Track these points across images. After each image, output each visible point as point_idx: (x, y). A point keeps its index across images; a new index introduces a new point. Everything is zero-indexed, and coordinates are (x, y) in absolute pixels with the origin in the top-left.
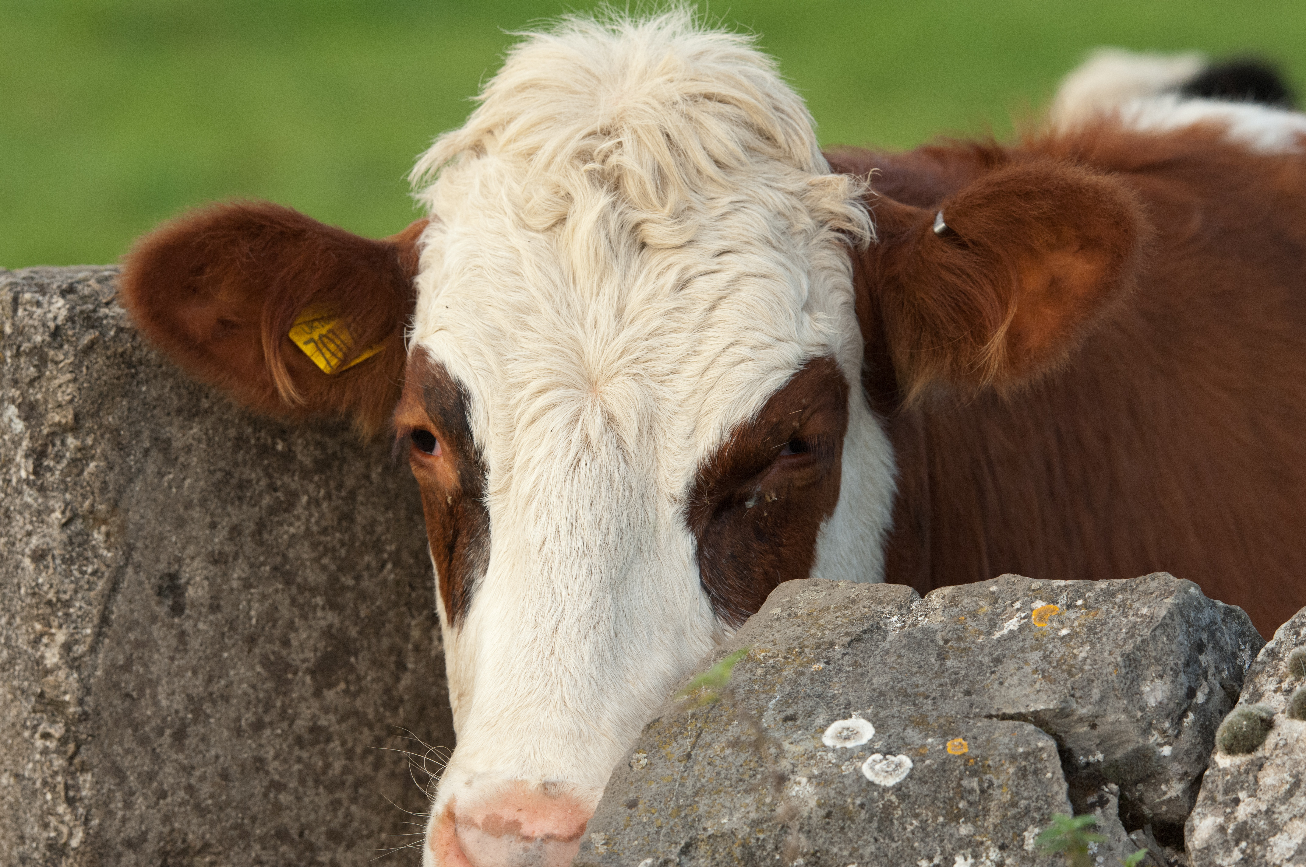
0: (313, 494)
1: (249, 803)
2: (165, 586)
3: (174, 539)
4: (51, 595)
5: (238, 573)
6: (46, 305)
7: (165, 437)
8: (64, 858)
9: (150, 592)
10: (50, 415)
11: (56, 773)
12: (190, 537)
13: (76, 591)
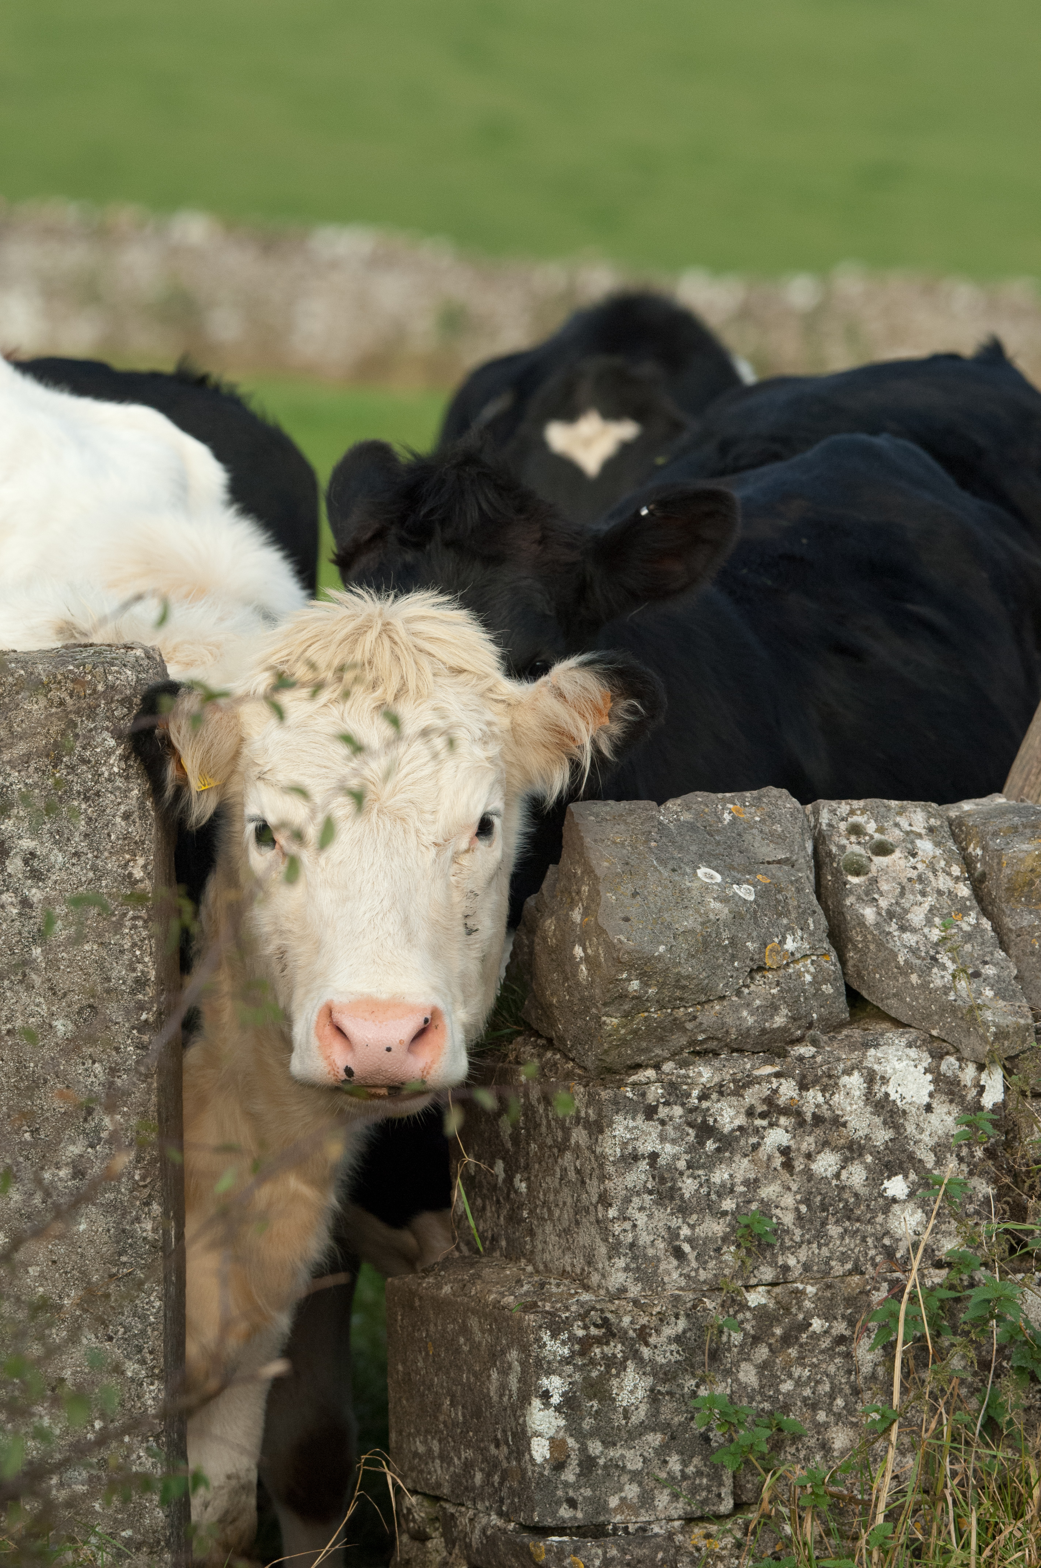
8: (145, 987)
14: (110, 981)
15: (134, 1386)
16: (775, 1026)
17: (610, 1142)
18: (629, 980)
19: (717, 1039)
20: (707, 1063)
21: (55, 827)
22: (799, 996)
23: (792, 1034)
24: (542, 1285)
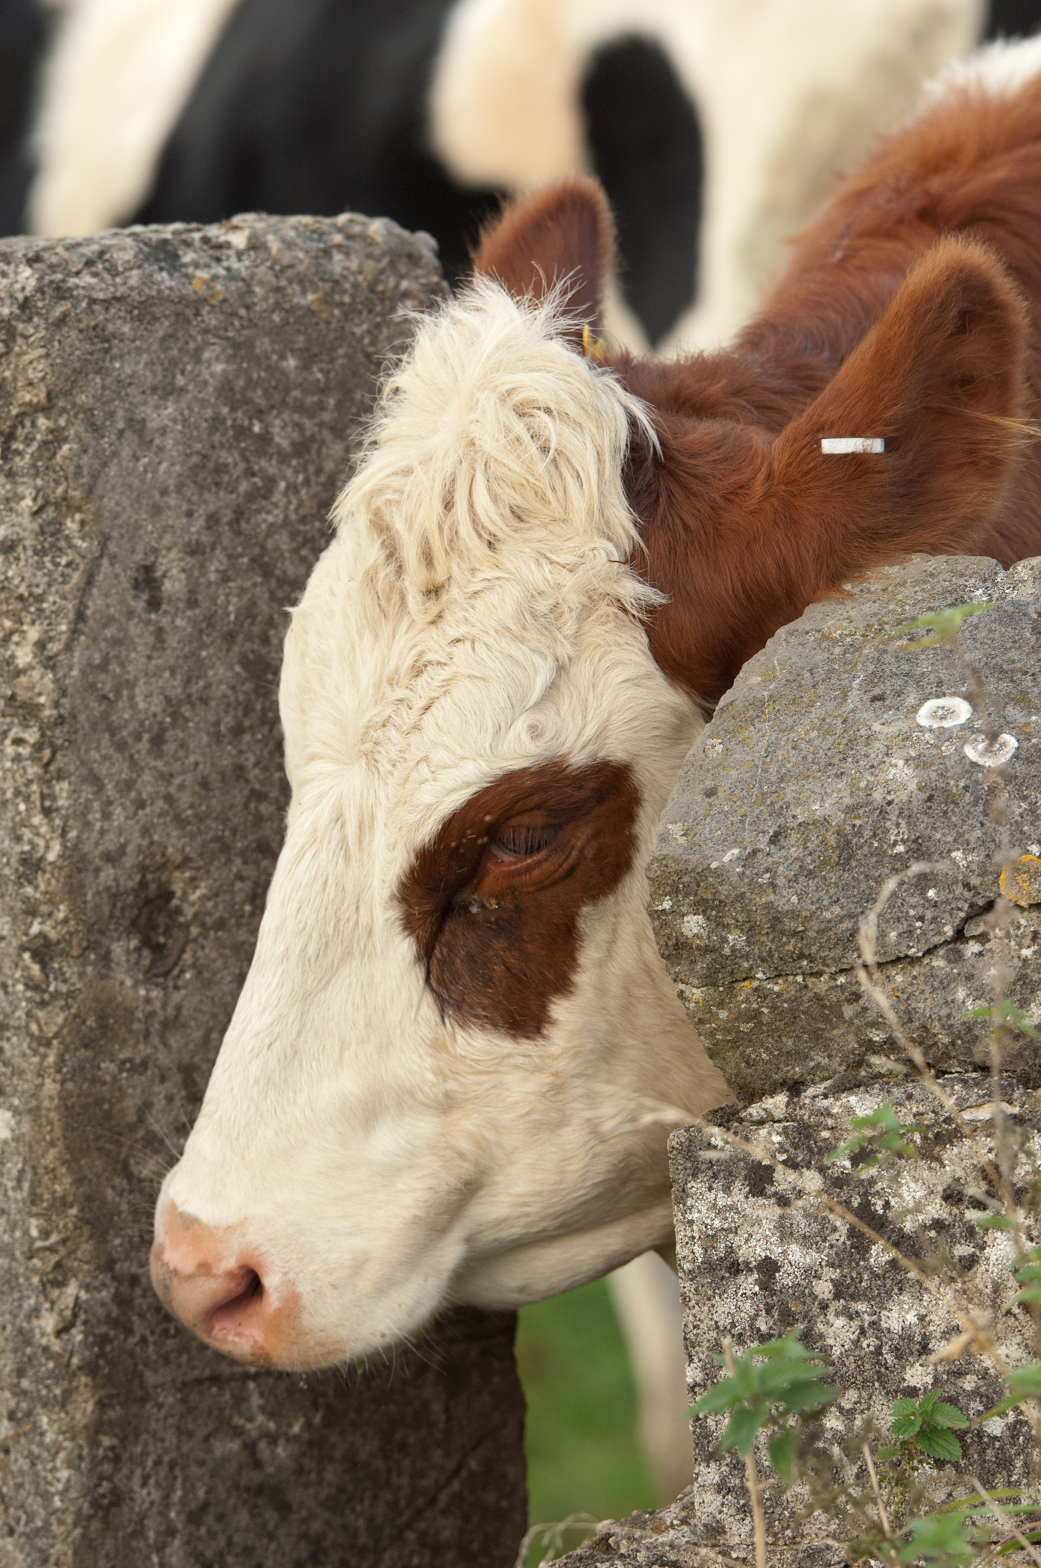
0: (292, 480)
1: (230, 814)
2: (141, 579)
3: (150, 528)
4: (23, 590)
5: (216, 565)
6: (12, 275)
7: (138, 417)
8: (40, 873)
9: (127, 585)
10: (20, 394)
11: (30, 782)
12: (168, 526)
13: (49, 585)
18: (680, 914)
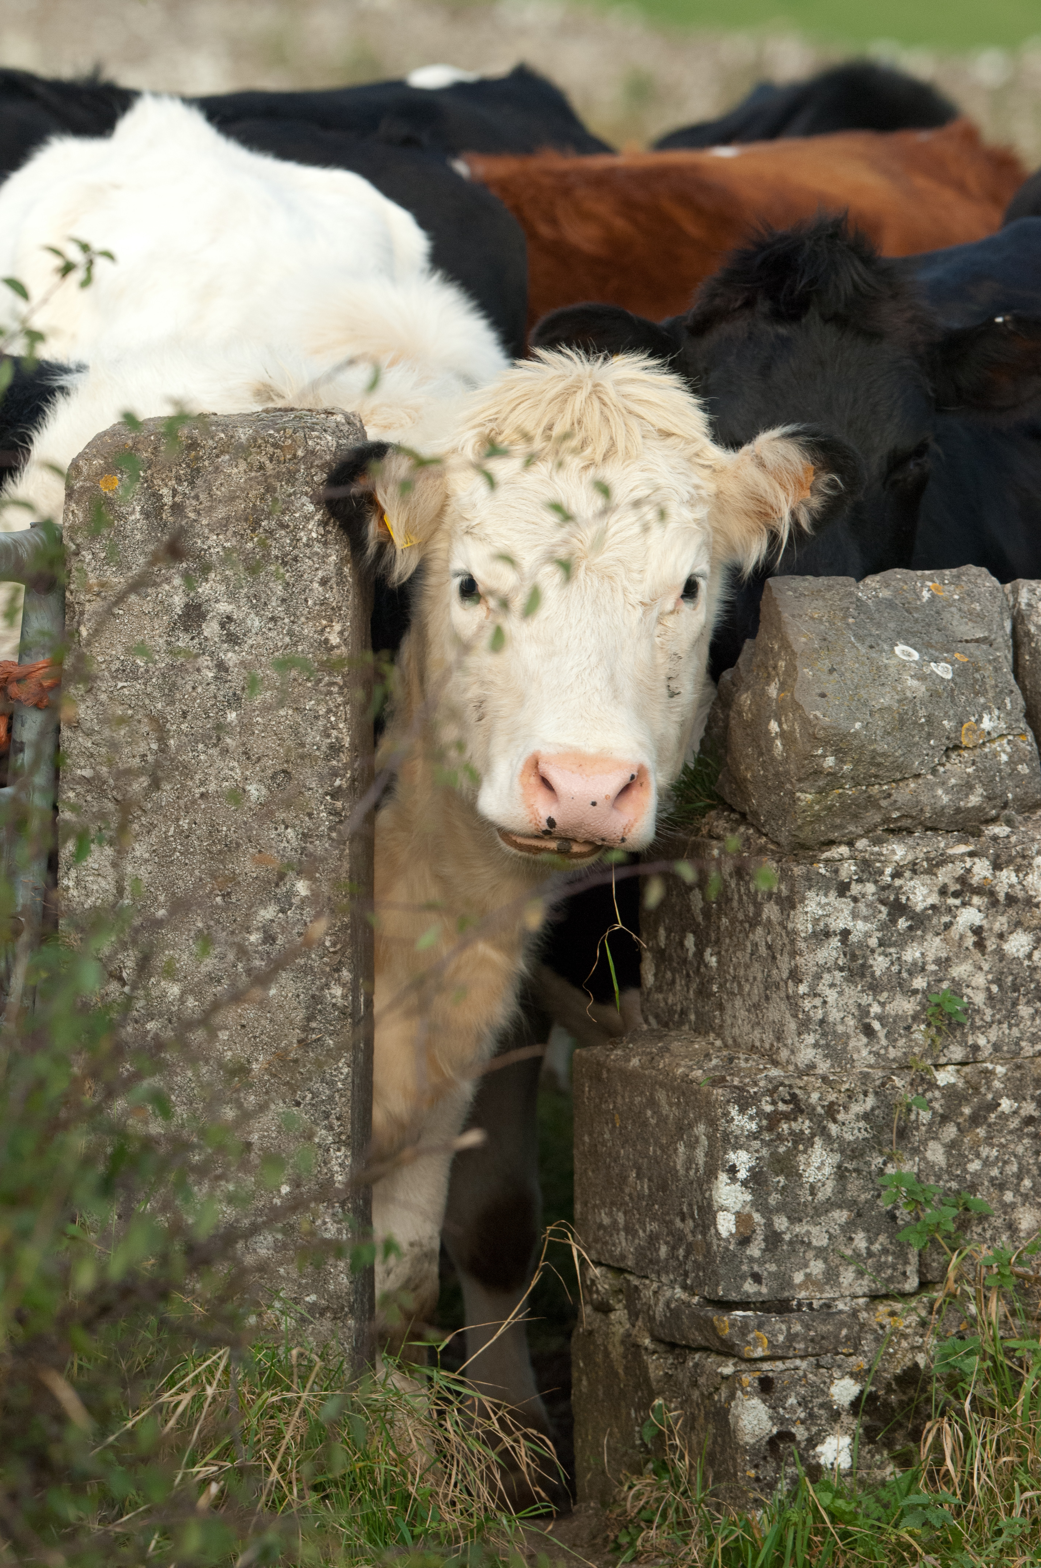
8: (339, 753)
14: (304, 747)
15: (321, 1152)
16: (970, 805)
17: (802, 918)
18: (824, 756)
19: (912, 817)
20: (901, 841)
21: (252, 591)
22: (995, 775)
23: (987, 813)
24: (731, 1060)
